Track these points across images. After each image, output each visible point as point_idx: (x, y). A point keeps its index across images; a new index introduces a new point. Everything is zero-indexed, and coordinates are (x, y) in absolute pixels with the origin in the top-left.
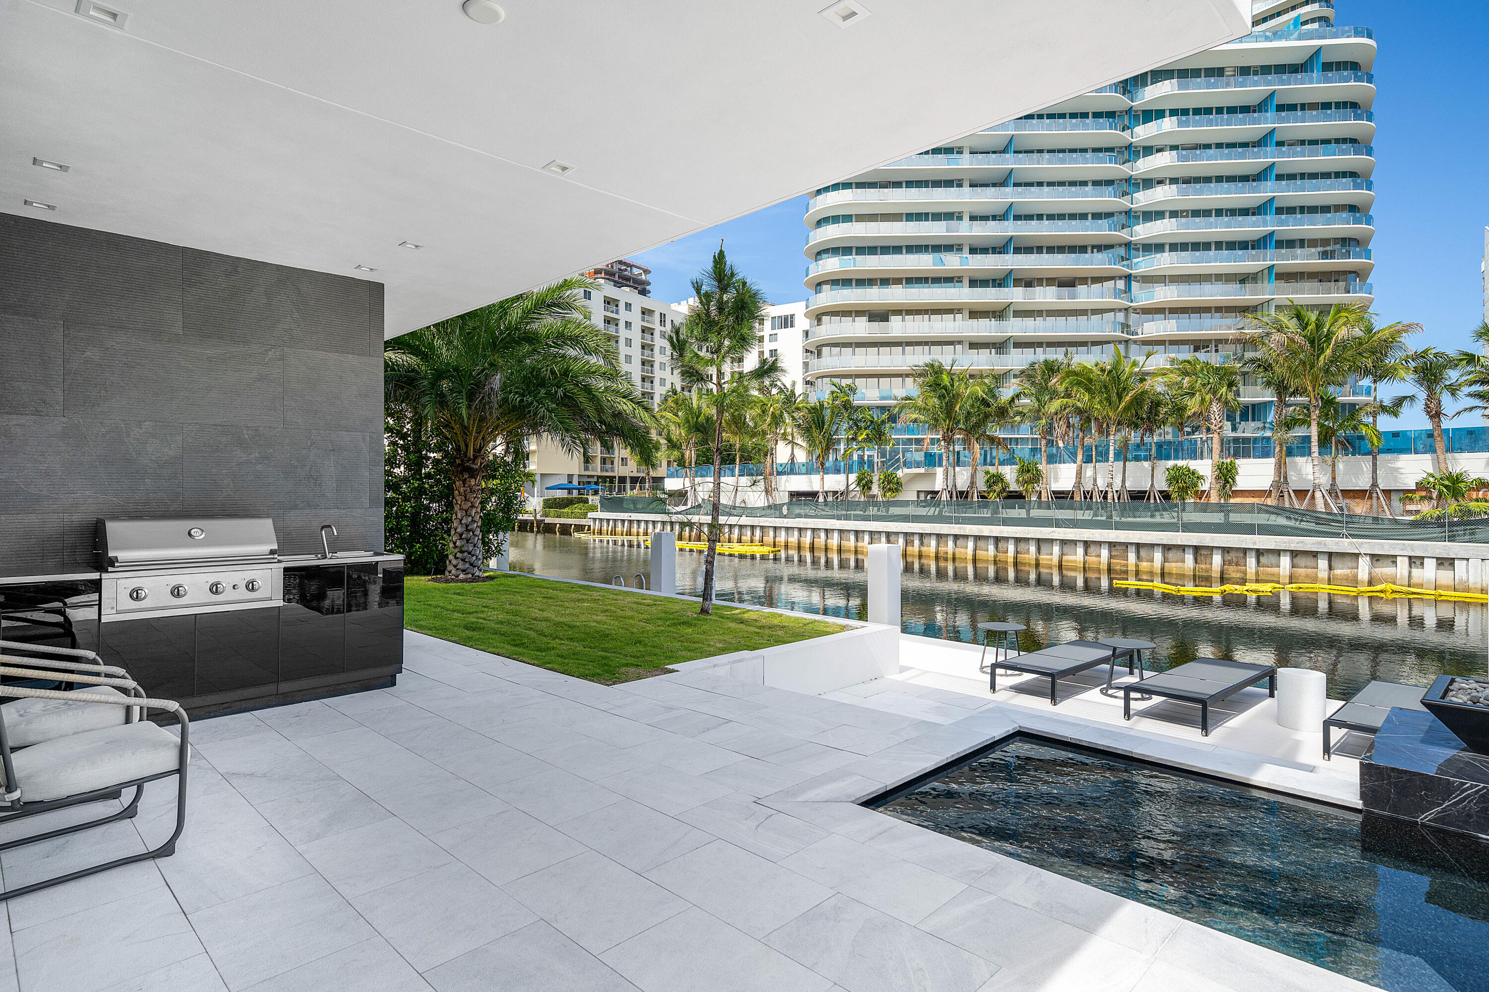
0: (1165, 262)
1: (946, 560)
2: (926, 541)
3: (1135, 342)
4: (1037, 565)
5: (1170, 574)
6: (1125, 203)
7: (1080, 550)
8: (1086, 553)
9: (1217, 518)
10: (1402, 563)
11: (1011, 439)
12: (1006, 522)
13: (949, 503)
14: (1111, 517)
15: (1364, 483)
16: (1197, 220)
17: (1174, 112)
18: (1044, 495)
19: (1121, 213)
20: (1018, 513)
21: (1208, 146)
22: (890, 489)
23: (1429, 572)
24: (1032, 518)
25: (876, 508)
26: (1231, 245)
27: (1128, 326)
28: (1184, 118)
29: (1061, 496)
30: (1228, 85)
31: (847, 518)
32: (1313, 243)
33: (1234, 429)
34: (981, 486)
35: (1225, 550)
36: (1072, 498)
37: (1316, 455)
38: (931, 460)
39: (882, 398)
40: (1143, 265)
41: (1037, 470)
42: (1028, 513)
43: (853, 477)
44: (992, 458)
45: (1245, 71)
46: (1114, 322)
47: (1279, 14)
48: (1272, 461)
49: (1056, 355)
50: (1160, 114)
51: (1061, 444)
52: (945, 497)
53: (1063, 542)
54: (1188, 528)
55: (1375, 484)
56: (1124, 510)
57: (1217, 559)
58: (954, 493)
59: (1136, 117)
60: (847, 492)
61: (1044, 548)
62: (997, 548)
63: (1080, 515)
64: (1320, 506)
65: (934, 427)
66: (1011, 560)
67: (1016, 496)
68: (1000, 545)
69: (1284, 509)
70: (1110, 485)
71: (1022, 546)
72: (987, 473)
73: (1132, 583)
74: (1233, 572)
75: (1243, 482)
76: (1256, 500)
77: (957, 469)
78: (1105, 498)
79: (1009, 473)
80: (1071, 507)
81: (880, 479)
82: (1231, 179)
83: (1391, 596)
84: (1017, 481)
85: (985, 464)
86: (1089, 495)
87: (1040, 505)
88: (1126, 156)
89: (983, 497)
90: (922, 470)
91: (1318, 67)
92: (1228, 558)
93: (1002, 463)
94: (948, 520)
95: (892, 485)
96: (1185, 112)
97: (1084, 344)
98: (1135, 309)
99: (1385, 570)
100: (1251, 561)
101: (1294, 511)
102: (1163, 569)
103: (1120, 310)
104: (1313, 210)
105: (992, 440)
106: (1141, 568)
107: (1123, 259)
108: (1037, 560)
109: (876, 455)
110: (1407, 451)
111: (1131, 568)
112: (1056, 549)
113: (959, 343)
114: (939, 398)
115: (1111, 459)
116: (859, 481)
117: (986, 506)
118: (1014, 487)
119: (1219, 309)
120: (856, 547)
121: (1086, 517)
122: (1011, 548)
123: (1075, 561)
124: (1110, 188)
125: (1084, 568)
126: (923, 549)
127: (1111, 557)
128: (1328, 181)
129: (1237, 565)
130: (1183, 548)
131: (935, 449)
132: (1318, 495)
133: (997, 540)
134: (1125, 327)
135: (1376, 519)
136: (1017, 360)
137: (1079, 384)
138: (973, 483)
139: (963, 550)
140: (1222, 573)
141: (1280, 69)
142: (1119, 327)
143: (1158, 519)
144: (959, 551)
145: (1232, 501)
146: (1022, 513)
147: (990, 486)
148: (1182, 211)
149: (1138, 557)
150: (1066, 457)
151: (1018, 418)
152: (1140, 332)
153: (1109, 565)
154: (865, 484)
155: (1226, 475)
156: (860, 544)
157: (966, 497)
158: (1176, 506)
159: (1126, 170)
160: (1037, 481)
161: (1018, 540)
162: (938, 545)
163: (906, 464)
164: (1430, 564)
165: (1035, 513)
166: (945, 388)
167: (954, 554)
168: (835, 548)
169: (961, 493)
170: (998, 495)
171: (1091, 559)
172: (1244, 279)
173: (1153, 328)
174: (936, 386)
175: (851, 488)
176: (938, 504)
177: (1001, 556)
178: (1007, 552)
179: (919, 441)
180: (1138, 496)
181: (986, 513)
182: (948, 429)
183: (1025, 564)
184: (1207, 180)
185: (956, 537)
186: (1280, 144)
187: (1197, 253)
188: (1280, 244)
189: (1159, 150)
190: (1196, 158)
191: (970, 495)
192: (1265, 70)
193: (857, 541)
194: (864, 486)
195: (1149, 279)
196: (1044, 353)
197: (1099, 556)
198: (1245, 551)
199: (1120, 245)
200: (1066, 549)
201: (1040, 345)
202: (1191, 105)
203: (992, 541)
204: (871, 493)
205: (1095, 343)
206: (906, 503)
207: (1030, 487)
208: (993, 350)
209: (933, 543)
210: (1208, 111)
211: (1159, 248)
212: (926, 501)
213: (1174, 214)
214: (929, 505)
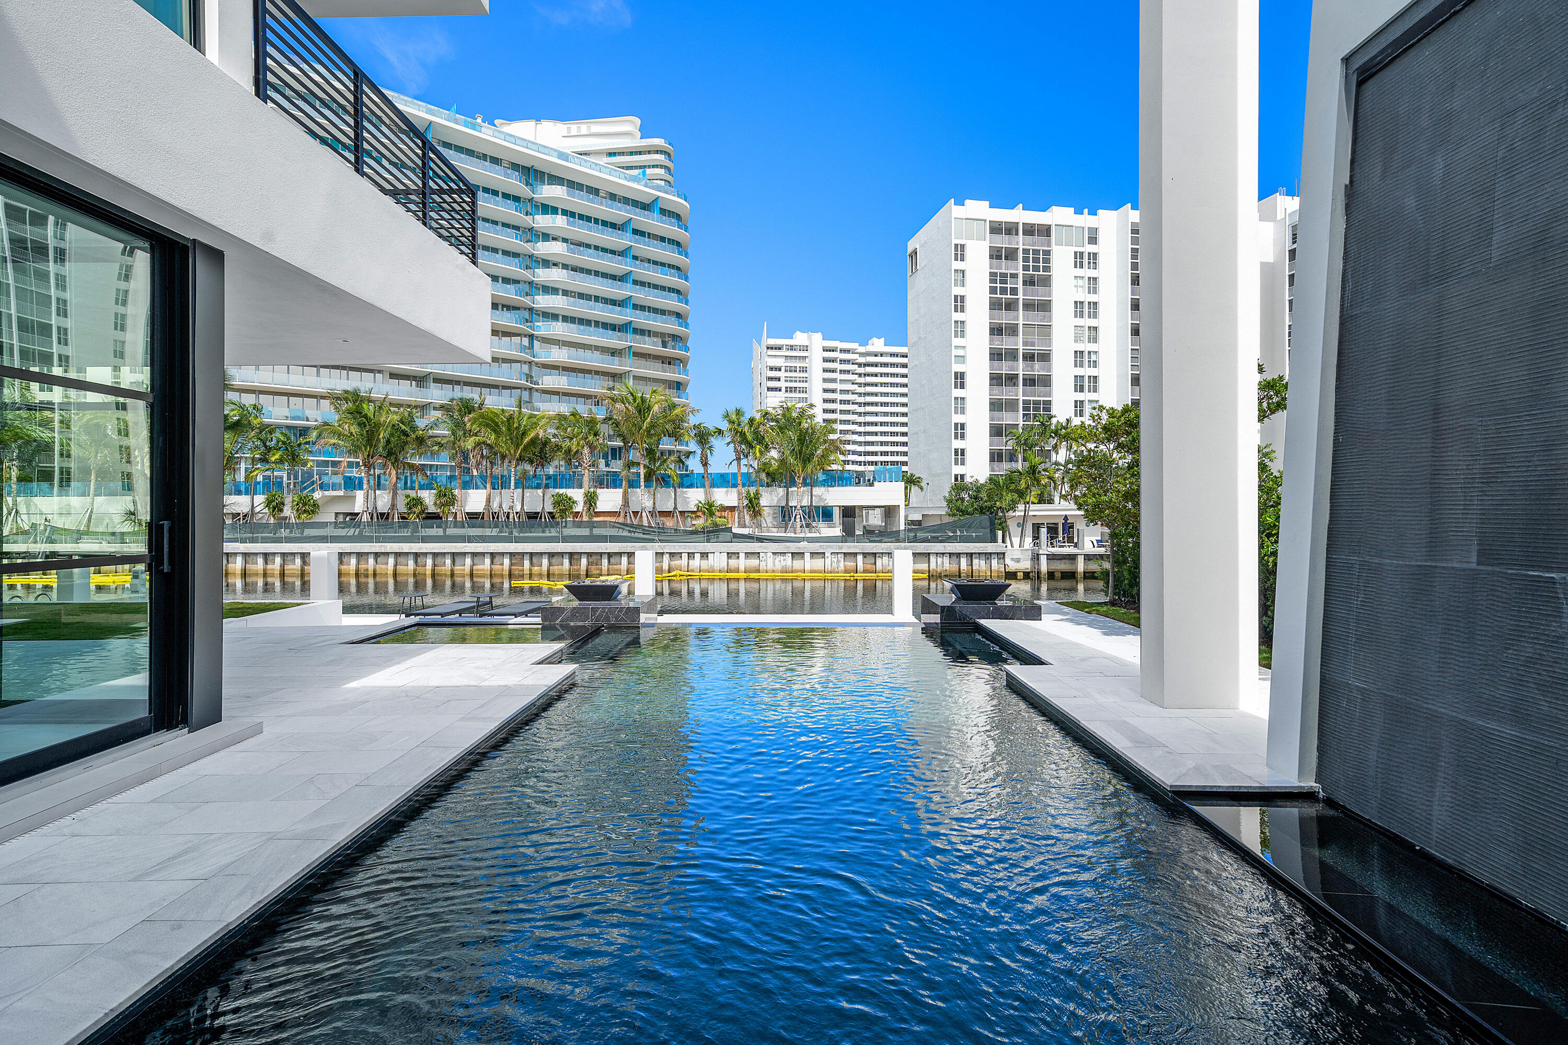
0: (558, 329)
1: (367, 576)
2: (345, 560)
3: (537, 390)
4: (452, 575)
5: (554, 574)
6: (527, 275)
7: (488, 561)
8: (492, 563)
9: (585, 532)
10: (685, 556)
11: (431, 465)
12: (425, 540)
13: (370, 524)
14: (511, 533)
15: (669, 507)
16: (581, 301)
17: (565, 212)
18: (459, 516)
19: (525, 282)
20: (435, 531)
21: (588, 246)
22: (305, 511)
23: (696, 562)
24: (448, 536)
25: (288, 531)
26: (605, 326)
27: (532, 377)
28: (571, 219)
29: (473, 517)
30: (601, 204)
31: (253, 540)
32: (656, 334)
33: (607, 465)
34: (402, 507)
35: (589, 555)
36: (483, 518)
37: (643, 487)
38: (352, 484)
39: (293, 418)
40: (544, 328)
41: (453, 495)
42: (445, 532)
43: (260, 499)
44: (413, 482)
45: (613, 197)
46: (520, 372)
47: (640, 153)
48: (621, 491)
49: (472, 394)
50: (554, 211)
51: (475, 473)
52: (365, 518)
53: (474, 555)
54: (566, 539)
55: (675, 508)
56: (522, 526)
57: (584, 561)
58: (375, 515)
59: (537, 206)
60: (252, 514)
61: (458, 560)
62: (416, 562)
63: (488, 532)
64: (645, 523)
65: (353, 452)
66: (429, 572)
67: (435, 517)
68: (419, 560)
69: (627, 525)
70: (511, 508)
71: (439, 560)
72: (407, 496)
73: (526, 583)
74: (594, 570)
75: (601, 506)
76: (608, 519)
77: (378, 492)
78: (508, 518)
79: (428, 497)
80: (482, 526)
81: (293, 501)
82: (605, 275)
83: (678, 578)
84: (435, 504)
85: (406, 488)
86: (495, 515)
87: (456, 524)
88: (529, 237)
89: (403, 518)
90: (341, 493)
91: (657, 211)
92: (591, 560)
93: (422, 487)
94: (369, 540)
95: (307, 507)
96: (573, 215)
97: (496, 387)
98: (537, 364)
99: (676, 563)
100: (605, 561)
101: (632, 526)
102: (548, 571)
103: (525, 362)
104: (656, 311)
105: (411, 466)
106: (533, 572)
107: (527, 321)
108: (452, 571)
109: (285, 476)
110: (691, 486)
111: (527, 572)
112: (468, 561)
113: (379, 372)
114: (359, 424)
115: (512, 487)
116: (268, 503)
117: (406, 526)
118: (432, 509)
119: (597, 373)
120: (265, 570)
121: (494, 534)
122: (429, 562)
123: (484, 570)
124: (517, 260)
125: (491, 575)
126: (342, 567)
127: (511, 564)
128: (664, 293)
129: (597, 565)
130: (562, 554)
131: (354, 473)
132: (644, 514)
133: (416, 555)
134: (529, 377)
135: (676, 530)
136: (437, 395)
137: (487, 425)
138: (393, 506)
139: (384, 566)
140: (587, 571)
141: (636, 204)
142: (524, 377)
143: (547, 534)
144: (380, 568)
145: (595, 519)
146: (440, 532)
147: (410, 508)
148: (572, 292)
149: (531, 563)
150: (479, 483)
151: (436, 448)
152: (540, 382)
153: (510, 571)
154: (275, 506)
155: (591, 500)
156: (269, 567)
157: (387, 518)
158: (558, 523)
159: (528, 248)
160: (453, 505)
161: (435, 555)
162: (358, 563)
163: (322, 487)
164: (697, 556)
165: (451, 531)
166: (366, 416)
167: (375, 570)
168: (238, 571)
169: (382, 514)
170: (418, 516)
171: (496, 567)
172: (614, 352)
173: (551, 381)
174: (357, 413)
175: (257, 510)
176: (358, 525)
177: (420, 570)
178: (425, 565)
179: (335, 464)
180: (533, 516)
181: (406, 533)
182: (369, 456)
183: (441, 575)
184: (589, 272)
185: (377, 555)
186: (635, 258)
187: (582, 327)
188: (636, 331)
189: (554, 239)
190: (580, 253)
191: (391, 516)
192: (626, 201)
193: (266, 563)
194: (274, 508)
195: (546, 340)
196: (462, 390)
197: (502, 564)
198: (601, 554)
199: (525, 309)
200: (476, 560)
201: (458, 383)
202: (577, 210)
203: (411, 557)
204: (282, 515)
205: (505, 387)
206: (324, 525)
207: (446, 509)
208: (414, 383)
209: (353, 561)
210: (589, 219)
211: (555, 317)
212: (344, 522)
213: (566, 293)
214: (349, 527)
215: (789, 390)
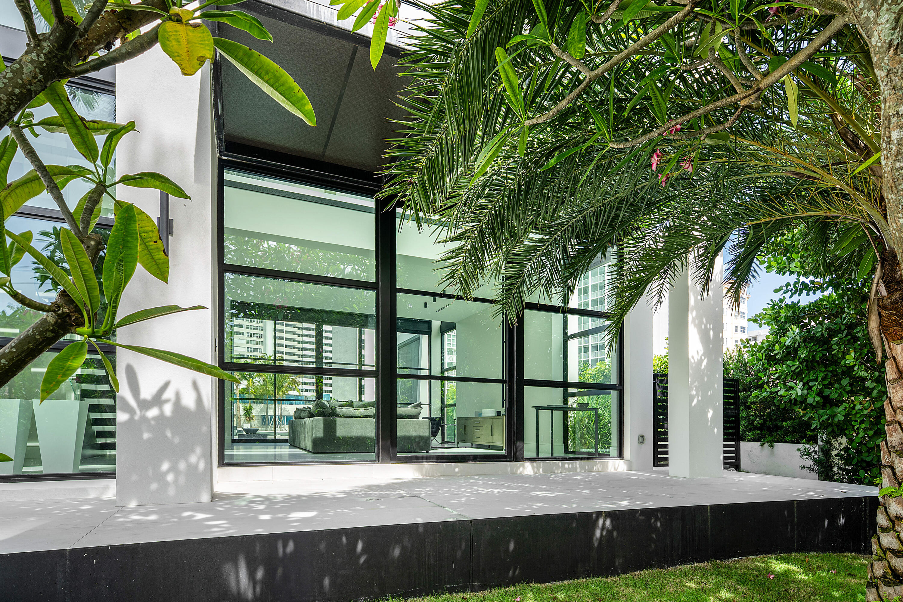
215: (249, 335)
